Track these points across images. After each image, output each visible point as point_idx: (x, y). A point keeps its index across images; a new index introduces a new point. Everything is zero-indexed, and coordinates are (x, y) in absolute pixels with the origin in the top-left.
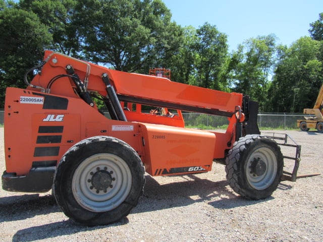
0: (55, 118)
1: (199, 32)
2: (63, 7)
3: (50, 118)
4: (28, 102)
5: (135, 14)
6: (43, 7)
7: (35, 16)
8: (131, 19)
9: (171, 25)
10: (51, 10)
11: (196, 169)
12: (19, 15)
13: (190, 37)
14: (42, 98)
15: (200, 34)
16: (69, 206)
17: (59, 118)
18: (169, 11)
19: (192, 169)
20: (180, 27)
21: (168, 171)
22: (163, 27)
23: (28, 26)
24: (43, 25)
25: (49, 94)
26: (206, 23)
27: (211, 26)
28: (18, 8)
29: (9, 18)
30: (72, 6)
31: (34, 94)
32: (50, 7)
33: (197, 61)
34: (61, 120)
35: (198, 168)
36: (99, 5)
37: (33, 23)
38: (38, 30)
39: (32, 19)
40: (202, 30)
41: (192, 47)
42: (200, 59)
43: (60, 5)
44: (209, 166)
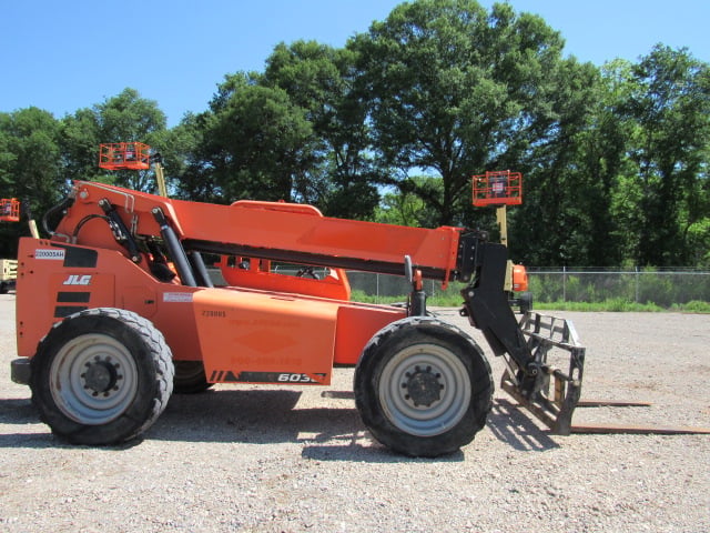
0: (79, 280)
1: (639, 73)
2: (333, 67)
3: (73, 280)
4: (45, 258)
5: (474, 57)
6: (297, 76)
7: (282, 93)
8: (464, 70)
9: (561, 67)
10: (311, 78)
11: (295, 378)
12: (255, 97)
13: (618, 87)
14: (63, 251)
15: (644, 76)
16: (45, 408)
17: (85, 280)
18: (556, 35)
19: (287, 378)
20: (587, 66)
21: (237, 376)
22: (539, 75)
23: (270, 115)
24: (296, 108)
25: (74, 245)
26: (658, 47)
27: (673, 49)
28: (263, 83)
29: (242, 103)
30: (351, 61)
31: (53, 245)
32: (309, 73)
33: (634, 143)
34: (87, 283)
35: (299, 376)
36: (396, 51)
37: (277, 107)
38: (287, 118)
39: (276, 100)
40: (647, 64)
41: (621, 109)
42: (645, 138)
43: (328, 65)
44: (324, 375)
